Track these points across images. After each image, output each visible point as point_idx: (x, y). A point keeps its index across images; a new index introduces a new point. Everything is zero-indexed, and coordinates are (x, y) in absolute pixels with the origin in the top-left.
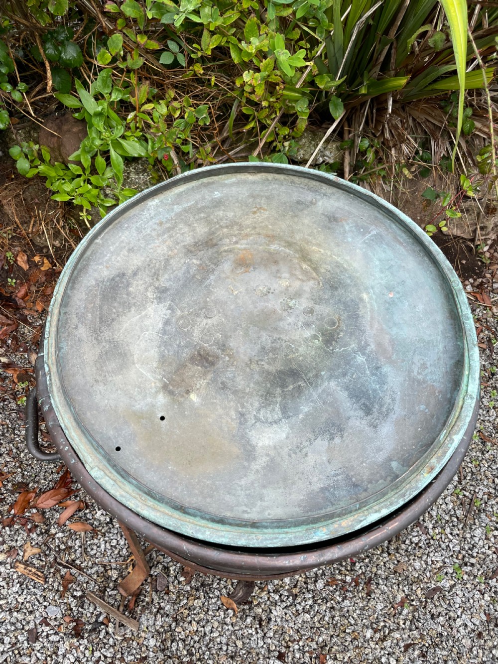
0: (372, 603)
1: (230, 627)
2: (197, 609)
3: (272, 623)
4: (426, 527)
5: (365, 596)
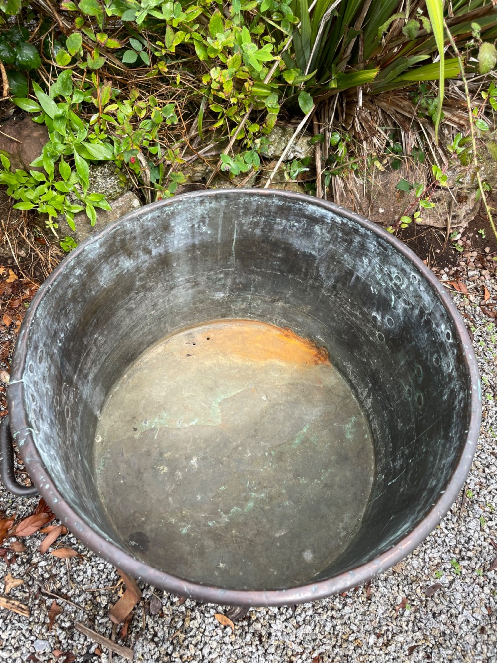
0: (373, 607)
1: (229, 646)
2: (194, 630)
3: (273, 638)
5: (365, 600)
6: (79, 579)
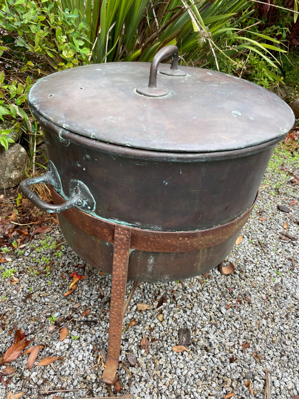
0: (254, 306)
1: (191, 362)
2: (164, 365)
3: (213, 345)
4: (250, 261)
5: (248, 305)
6: (67, 373)
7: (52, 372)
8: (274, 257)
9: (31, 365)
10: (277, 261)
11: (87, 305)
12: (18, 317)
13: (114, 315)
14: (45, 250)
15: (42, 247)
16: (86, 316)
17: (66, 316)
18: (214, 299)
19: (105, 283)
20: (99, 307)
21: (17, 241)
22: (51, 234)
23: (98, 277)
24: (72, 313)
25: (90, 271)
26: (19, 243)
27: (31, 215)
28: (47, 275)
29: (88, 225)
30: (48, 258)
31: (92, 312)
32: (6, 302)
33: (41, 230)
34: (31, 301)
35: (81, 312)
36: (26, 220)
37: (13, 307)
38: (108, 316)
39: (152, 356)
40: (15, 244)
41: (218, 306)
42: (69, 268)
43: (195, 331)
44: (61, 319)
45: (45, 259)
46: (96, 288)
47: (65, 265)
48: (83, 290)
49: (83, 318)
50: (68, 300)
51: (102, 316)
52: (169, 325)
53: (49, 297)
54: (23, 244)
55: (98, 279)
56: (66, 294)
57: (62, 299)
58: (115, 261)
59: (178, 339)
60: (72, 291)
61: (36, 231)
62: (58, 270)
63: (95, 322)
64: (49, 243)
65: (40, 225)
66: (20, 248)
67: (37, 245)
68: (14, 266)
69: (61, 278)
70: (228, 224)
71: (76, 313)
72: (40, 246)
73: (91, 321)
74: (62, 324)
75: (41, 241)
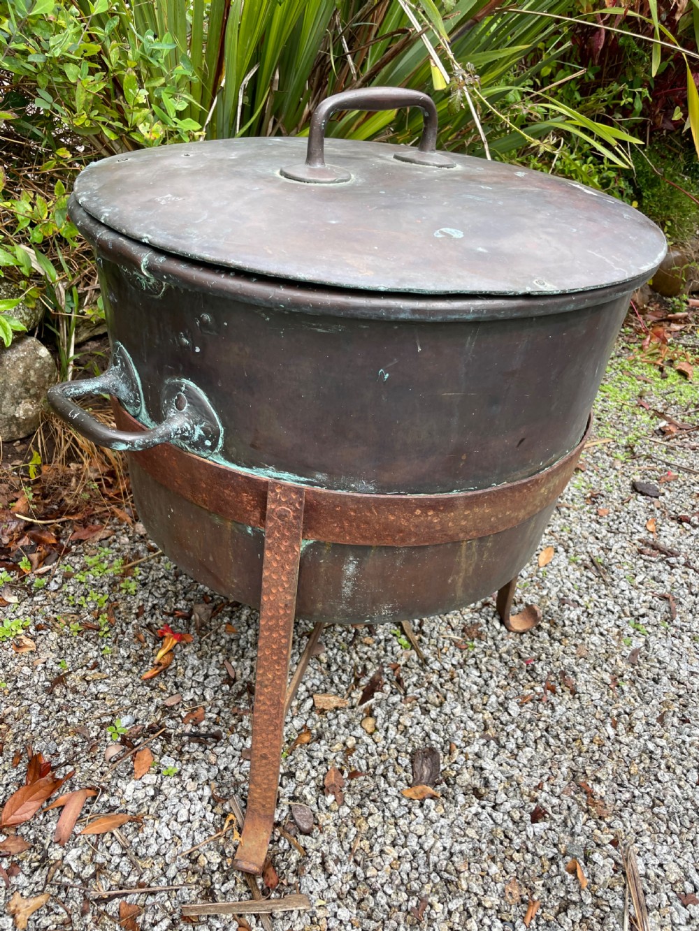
0: (585, 698)
1: (443, 821)
2: (379, 828)
3: (493, 782)
4: (573, 601)
5: (571, 697)
6: (152, 851)
7: (116, 849)
8: (627, 592)
9: (65, 832)
10: (635, 601)
11: (197, 699)
12: (33, 725)
13: (264, 704)
14: (98, 578)
15: (89, 570)
16: (196, 725)
17: (147, 724)
18: (492, 683)
19: (237, 651)
20: (225, 704)
21: (31, 558)
22: (110, 544)
23: (222, 638)
24: (163, 716)
25: (203, 624)
26: (36, 562)
27: (62, 500)
28: (101, 634)
29: (204, 486)
30: (103, 594)
31: (210, 715)
32: (6, 693)
33: (86, 535)
34: (64, 690)
35: (184, 714)
36: (52, 513)
37: (23, 704)
38: (246, 723)
39: (352, 809)
40: (26, 564)
41: (502, 699)
42: (155, 617)
43: (450, 752)
44: (136, 730)
45: (97, 598)
46: (218, 661)
47: (145, 612)
48: (186, 667)
49: (188, 728)
50: (153, 689)
51: (233, 722)
52: (389, 741)
53: (107, 681)
54: (45, 564)
55: (223, 642)
56: (147, 675)
57: (138, 687)
58: (267, 568)
59: (410, 771)
60: (161, 668)
61: (73, 537)
62: (127, 624)
63: (217, 737)
64: (106, 562)
65: (84, 523)
66: (39, 574)
67: (77, 567)
68: (24, 614)
69: (135, 640)
70: (525, 481)
71: (172, 718)
72: (85, 568)
73: (206, 736)
74: (139, 741)
75: (88, 559)
